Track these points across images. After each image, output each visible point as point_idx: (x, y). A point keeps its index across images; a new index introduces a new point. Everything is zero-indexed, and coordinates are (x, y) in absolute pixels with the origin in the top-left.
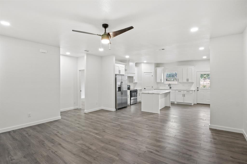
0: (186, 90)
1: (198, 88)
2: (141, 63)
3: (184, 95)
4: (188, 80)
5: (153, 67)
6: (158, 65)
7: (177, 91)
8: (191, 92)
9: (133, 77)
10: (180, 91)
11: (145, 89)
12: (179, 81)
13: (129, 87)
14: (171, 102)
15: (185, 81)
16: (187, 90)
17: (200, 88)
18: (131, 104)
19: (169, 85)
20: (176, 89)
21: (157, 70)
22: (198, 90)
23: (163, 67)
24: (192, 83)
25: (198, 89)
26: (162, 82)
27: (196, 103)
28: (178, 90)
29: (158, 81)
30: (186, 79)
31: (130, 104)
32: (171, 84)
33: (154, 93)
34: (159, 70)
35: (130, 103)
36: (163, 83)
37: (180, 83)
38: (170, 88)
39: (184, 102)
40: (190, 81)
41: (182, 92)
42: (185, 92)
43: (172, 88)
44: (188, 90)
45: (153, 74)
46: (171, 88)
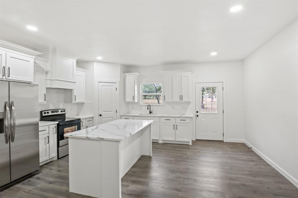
0: (179, 116)
1: (197, 112)
2: (92, 62)
3: (175, 127)
4: (181, 98)
5: (118, 71)
6: (128, 69)
7: (163, 120)
8: (188, 121)
9: (71, 90)
10: (168, 119)
11: (101, 115)
12: (167, 100)
13: (63, 113)
14: (152, 140)
15: (178, 99)
16: (181, 117)
17: (202, 112)
18: (59, 158)
19: (149, 107)
20: (161, 115)
21: (127, 78)
22: (197, 116)
23: (137, 74)
24: (189, 103)
25: (197, 114)
26: (136, 101)
27: (195, 140)
28: (165, 117)
29: (129, 99)
30: (179, 96)
31: (56, 158)
32: (152, 105)
33: (102, 139)
34: (130, 77)
35: (56, 155)
36: (138, 103)
37: (169, 103)
38: (150, 112)
39: (177, 140)
40: (185, 99)
41: (173, 120)
42: (178, 120)
43: (154, 112)
44: (183, 116)
45: (117, 85)
46: (152, 112)
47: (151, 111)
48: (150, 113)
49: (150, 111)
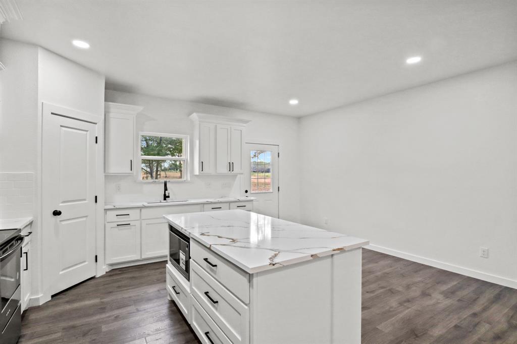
1: (246, 192)
4: (231, 166)
8: (249, 206)
12: (206, 170)
15: (224, 170)
16: (239, 201)
17: (252, 192)
25: (246, 195)
28: (211, 203)
30: (227, 164)
38: (166, 197)
40: (236, 170)
41: (225, 208)
42: (234, 207)
43: (173, 196)
46: (169, 197)
47: (167, 195)
48: (165, 199)
49: (165, 195)
